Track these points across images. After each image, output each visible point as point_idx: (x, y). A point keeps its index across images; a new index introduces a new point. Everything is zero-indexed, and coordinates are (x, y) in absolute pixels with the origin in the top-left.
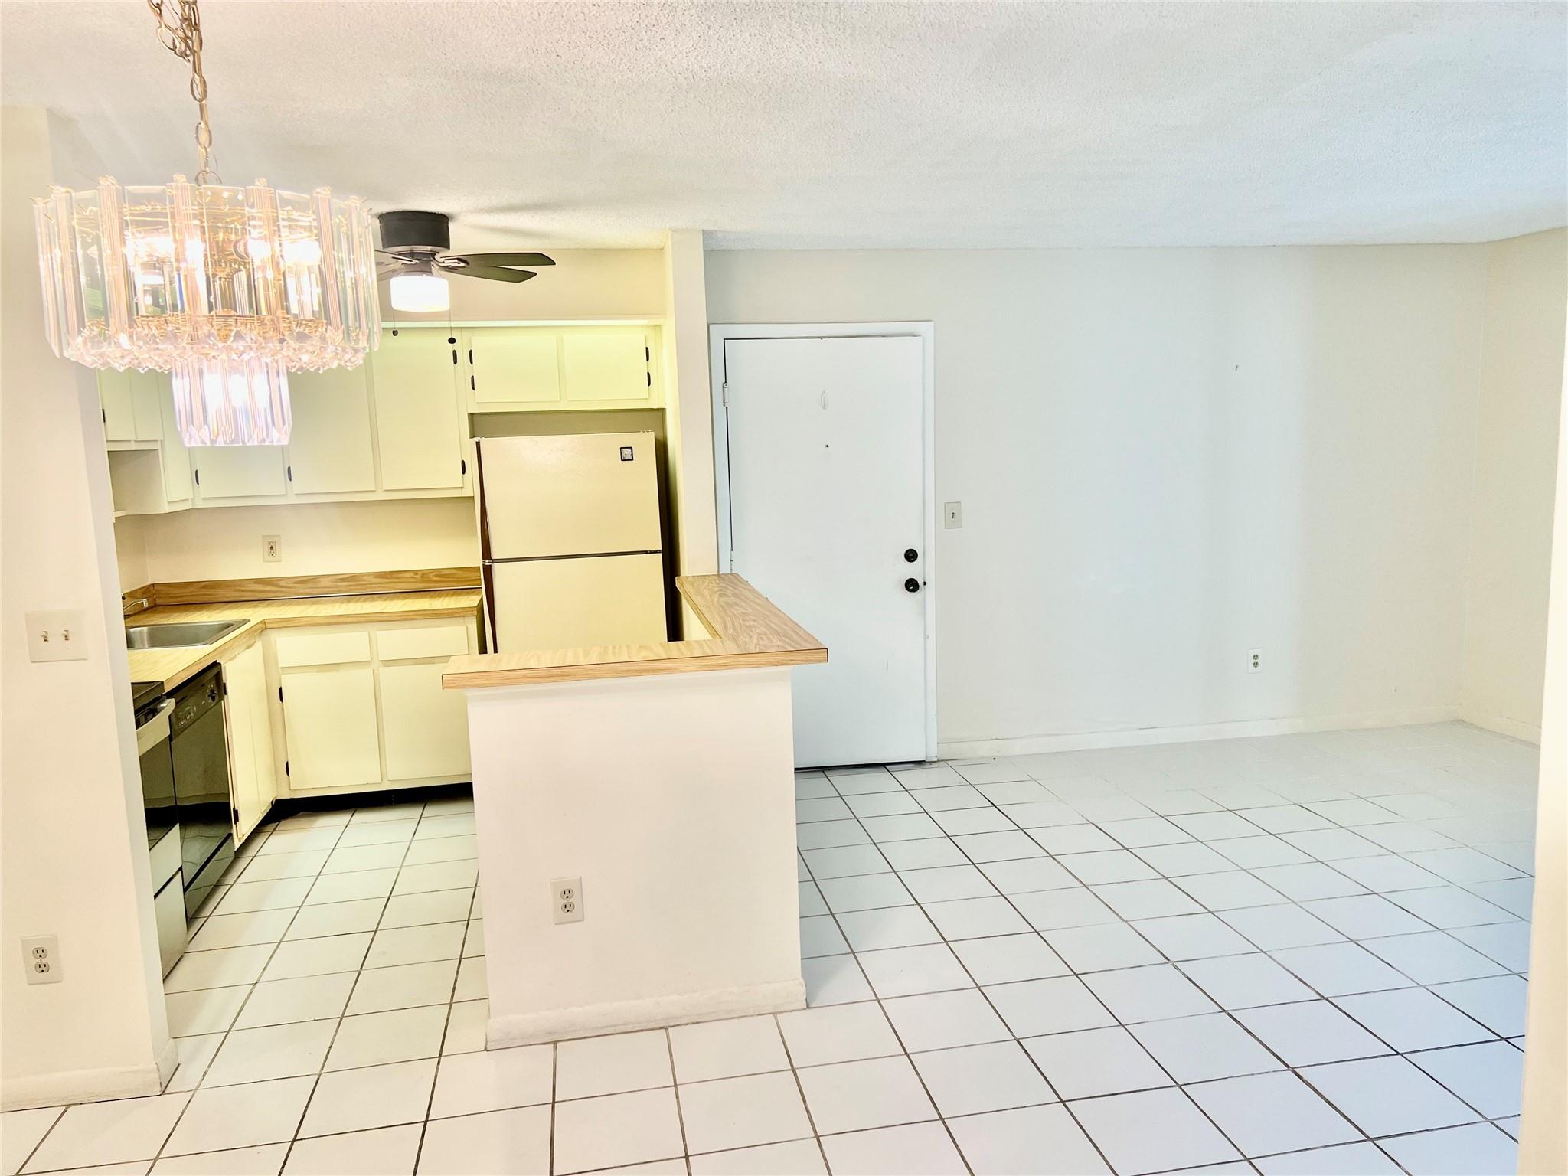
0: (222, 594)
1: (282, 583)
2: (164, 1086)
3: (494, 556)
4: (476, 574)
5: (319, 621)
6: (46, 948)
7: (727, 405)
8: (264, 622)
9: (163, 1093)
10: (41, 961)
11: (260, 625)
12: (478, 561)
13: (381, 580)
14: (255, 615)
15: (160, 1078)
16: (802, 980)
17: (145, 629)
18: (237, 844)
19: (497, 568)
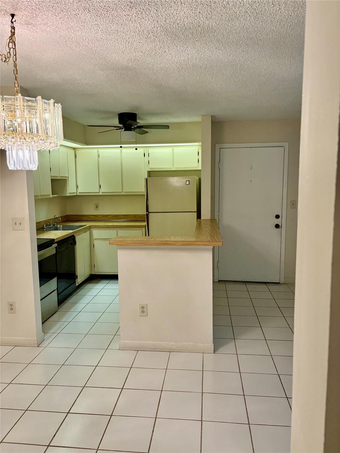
0: (84, 218)
1: (99, 216)
2: (38, 345)
3: (150, 211)
4: (144, 216)
5: (104, 227)
6: (13, 304)
7: (220, 168)
8: (90, 226)
9: (38, 346)
10: (11, 307)
11: (89, 227)
12: (145, 213)
13: (123, 217)
14: (88, 224)
15: (37, 342)
16: (213, 344)
17: (61, 226)
18: (77, 285)
19: (151, 215)
